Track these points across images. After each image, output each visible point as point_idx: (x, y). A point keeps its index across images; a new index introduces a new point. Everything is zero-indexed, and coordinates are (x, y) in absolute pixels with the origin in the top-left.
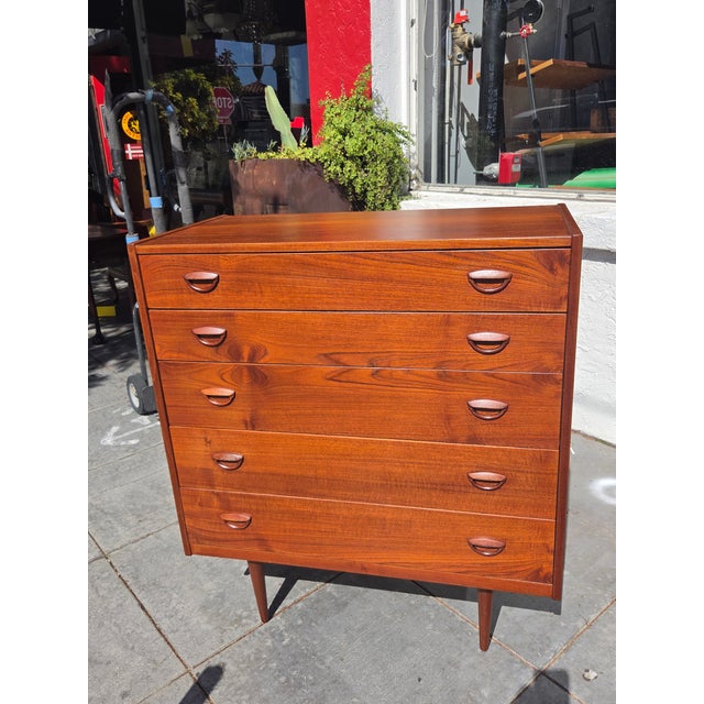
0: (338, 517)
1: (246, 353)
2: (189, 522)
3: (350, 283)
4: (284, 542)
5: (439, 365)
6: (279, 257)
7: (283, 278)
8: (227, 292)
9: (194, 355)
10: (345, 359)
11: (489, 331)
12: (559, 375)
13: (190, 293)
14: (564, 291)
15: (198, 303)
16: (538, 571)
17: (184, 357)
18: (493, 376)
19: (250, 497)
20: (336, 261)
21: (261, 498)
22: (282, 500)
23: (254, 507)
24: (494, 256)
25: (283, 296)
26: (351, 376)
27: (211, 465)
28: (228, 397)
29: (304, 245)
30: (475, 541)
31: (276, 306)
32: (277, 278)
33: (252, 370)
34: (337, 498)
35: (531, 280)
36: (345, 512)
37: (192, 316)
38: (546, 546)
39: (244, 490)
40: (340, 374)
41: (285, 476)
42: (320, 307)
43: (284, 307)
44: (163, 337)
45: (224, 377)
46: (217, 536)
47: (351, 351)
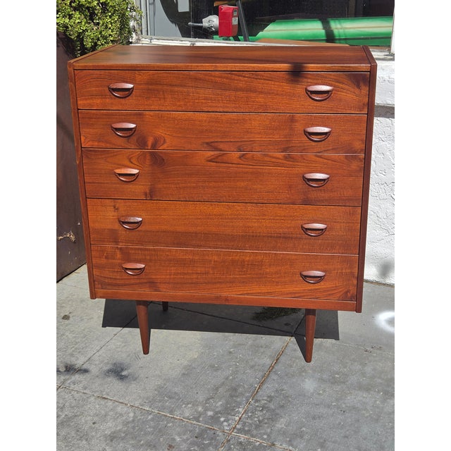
0: (210, 261)
1: (150, 141)
2: (96, 272)
3: (227, 93)
4: (169, 283)
5: (285, 150)
6: (178, 74)
7: (181, 89)
8: (139, 98)
9: (110, 143)
10: (221, 146)
11: (320, 126)
12: (362, 155)
13: (111, 98)
14: (366, 100)
15: (115, 105)
16: (346, 293)
17: (103, 145)
18: (320, 157)
19: (145, 250)
20: (219, 77)
21: (154, 250)
22: (170, 251)
23: (148, 257)
24: (322, 76)
25: (179, 101)
26: (225, 159)
27: (117, 226)
28: (134, 175)
29: (197, 66)
30: (305, 273)
31: (174, 108)
32: (176, 89)
33: (152, 154)
34: (210, 247)
35: (346, 93)
36: (216, 258)
37: (112, 115)
38: (352, 273)
39: (142, 245)
40: (217, 157)
41: (173, 232)
42: (205, 109)
43: (180, 109)
44: (88, 130)
45: (132, 160)
46: (118, 282)
47: (226, 140)
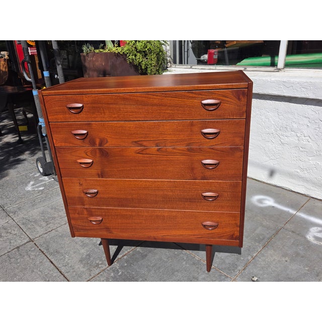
0: (143, 216)
1: (98, 142)
2: (72, 222)
3: (146, 107)
4: (118, 229)
5: (188, 145)
6: (112, 96)
7: (114, 106)
8: (88, 113)
9: (73, 144)
10: (145, 143)
11: (211, 128)
12: (242, 147)
13: (69, 114)
14: (245, 109)
15: (73, 118)
16: (233, 235)
17: (68, 145)
18: (212, 149)
19: (101, 209)
20: (140, 97)
21: (107, 209)
22: (116, 209)
23: (104, 214)
24: (212, 93)
25: (114, 114)
26: (148, 151)
27: (83, 195)
28: (90, 163)
30: (205, 224)
31: (111, 119)
32: (111, 106)
33: (101, 150)
34: (142, 208)
35: (230, 104)
36: (146, 214)
37: (71, 125)
38: (236, 224)
39: (99, 206)
40: (142, 151)
41: (118, 199)
42: (132, 119)
43: (115, 120)
44: (57, 135)
45: (87, 154)
46: (87, 228)
47: (147, 139)
